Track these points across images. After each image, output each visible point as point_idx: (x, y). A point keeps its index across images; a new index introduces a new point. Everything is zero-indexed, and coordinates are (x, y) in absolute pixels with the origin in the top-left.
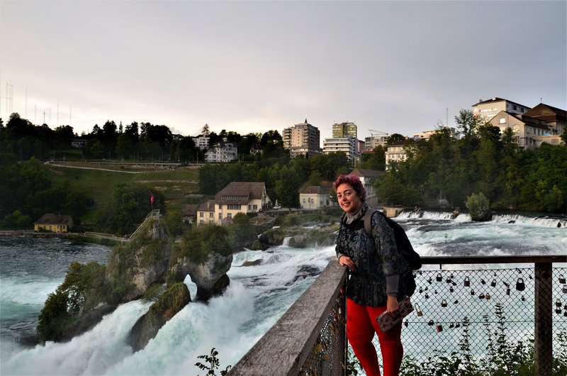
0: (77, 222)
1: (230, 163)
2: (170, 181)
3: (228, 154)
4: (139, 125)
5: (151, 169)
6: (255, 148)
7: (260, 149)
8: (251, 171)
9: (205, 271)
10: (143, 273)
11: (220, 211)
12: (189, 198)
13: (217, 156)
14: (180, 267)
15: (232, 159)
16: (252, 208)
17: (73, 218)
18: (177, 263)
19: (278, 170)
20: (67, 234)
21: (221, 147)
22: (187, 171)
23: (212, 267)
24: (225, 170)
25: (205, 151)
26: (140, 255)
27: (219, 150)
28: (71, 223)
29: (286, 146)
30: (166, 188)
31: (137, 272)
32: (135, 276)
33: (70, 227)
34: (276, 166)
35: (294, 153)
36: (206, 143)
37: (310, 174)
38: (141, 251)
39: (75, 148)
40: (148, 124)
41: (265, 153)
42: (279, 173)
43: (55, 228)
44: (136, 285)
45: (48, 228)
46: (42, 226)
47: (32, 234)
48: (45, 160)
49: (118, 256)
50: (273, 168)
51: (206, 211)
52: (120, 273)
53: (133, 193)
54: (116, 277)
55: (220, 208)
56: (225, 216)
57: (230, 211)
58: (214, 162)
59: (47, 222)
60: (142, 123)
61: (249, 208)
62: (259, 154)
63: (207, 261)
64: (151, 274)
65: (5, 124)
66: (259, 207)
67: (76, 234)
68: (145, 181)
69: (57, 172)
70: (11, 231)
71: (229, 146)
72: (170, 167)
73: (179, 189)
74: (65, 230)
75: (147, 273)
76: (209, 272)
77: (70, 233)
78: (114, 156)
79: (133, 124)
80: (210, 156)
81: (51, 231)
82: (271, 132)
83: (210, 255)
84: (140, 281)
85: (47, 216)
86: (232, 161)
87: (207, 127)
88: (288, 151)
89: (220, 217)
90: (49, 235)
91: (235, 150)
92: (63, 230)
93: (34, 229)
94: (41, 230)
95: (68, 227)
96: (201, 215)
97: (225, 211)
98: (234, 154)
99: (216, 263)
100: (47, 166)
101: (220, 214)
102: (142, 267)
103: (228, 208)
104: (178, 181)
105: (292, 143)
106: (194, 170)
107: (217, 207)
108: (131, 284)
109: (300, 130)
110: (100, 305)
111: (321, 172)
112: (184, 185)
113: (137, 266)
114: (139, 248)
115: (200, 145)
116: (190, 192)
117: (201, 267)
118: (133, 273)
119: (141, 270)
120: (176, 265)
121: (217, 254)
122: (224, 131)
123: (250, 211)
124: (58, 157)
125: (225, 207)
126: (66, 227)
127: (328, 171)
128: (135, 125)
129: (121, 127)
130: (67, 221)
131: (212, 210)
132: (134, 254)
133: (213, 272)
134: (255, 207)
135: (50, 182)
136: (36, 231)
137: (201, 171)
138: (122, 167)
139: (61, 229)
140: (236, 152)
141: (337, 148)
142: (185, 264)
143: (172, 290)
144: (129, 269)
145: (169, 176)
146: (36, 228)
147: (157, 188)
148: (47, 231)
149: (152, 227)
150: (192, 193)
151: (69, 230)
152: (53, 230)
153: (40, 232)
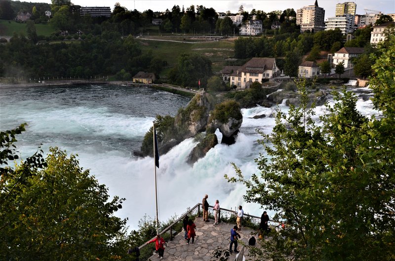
0: (157, 77)
1: (256, 36)
2: (216, 49)
3: (256, 29)
4: (196, 8)
5: (203, 41)
6: (275, 25)
7: (278, 25)
8: (270, 43)
10: (194, 125)
11: (245, 77)
12: (228, 61)
13: (248, 30)
14: (213, 125)
15: (258, 32)
16: (266, 75)
17: (155, 75)
19: (289, 43)
20: (152, 85)
21: (251, 24)
22: (227, 42)
23: (230, 126)
24: (252, 42)
25: (240, 26)
26: (193, 115)
27: (249, 26)
28: (154, 78)
29: (298, 23)
30: (212, 54)
31: (191, 124)
32: (190, 126)
33: (154, 80)
34: (288, 40)
35: (303, 28)
36: (241, 20)
37: (312, 47)
38: (193, 113)
39: (155, 25)
40: (201, 7)
41: (282, 28)
42: (290, 45)
43: (145, 81)
44: (190, 131)
45: (141, 81)
46: (137, 79)
47: (132, 85)
48: (137, 34)
49: (181, 114)
50: (286, 41)
51: (236, 76)
52: (182, 124)
53: (191, 60)
55: (245, 75)
56: (248, 80)
57: (251, 77)
58: (246, 35)
59: (140, 77)
60: (197, 6)
61: (264, 75)
62: (278, 29)
63: (228, 122)
64: (198, 126)
65: (112, 11)
66: (271, 75)
67: (157, 85)
68: (199, 49)
69: (144, 44)
71: (257, 23)
72: (216, 39)
73: (221, 55)
74: (151, 82)
75: (196, 125)
77: (154, 84)
78: (180, 31)
79: (191, 7)
80: (243, 30)
82: (289, 10)
84: (193, 129)
85: (140, 73)
86: (258, 35)
87: (242, 8)
88: (299, 27)
89: (245, 81)
90: (142, 85)
91: (260, 26)
94: (137, 82)
95: (152, 80)
96: (233, 79)
97: (248, 77)
98: (260, 29)
99: (233, 124)
100: (138, 40)
101: (245, 78)
102: (193, 122)
103: (250, 75)
104: (221, 49)
105: (303, 20)
106: (232, 41)
107: (243, 74)
108: (188, 130)
109: (309, 11)
110: (172, 140)
111: (320, 45)
112: (224, 52)
113: (191, 121)
114: (192, 111)
115: (237, 21)
116: (229, 57)
117: (224, 125)
118: (189, 124)
119: (193, 123)
120: (211, 123)
121: (233, 119)
122: (254, 10)
123: (264, 78)
124: (145, 33)
125: (248, 74)
127: (326, 44)
128: (193, 7)
129: (183, 9)
130: (152, 77)
131: (240, 75)
132: (189, 114)
134: (268, 75)
135: (140, 51)
136: (134, 83)
137: (236, 41)
138: (184, 39)
139: (148, 82)
140: (261, 28)
141: (336, 25)
142: (216, 123)
143: (208, 138)
145: (214, 45)
146: (134, 81)
147: (207, 54)
148: (140, 83)
149: (199, 99)
150: (230, 58)
151: (153, 82)
152: (144, 82)
153: (136, 83)
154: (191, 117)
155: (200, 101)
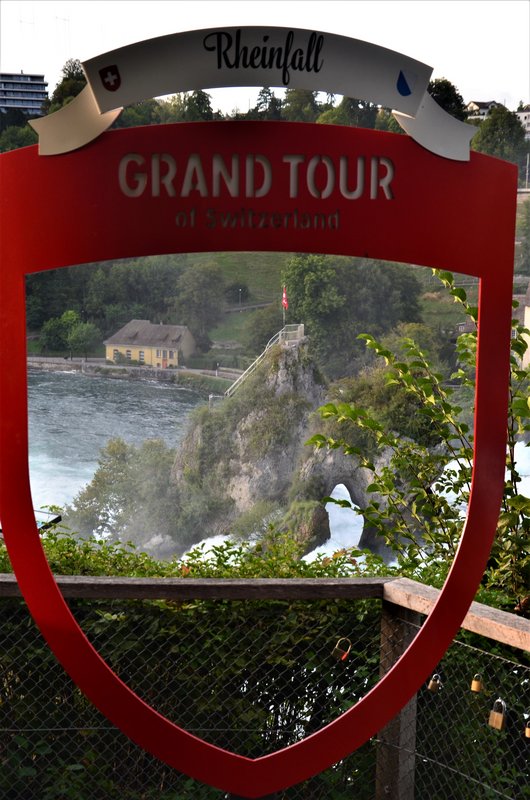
0: (203, 345)
10: (249, 474)
14: (317, 467)
17: (195, 335)
18: (311, 455)
20: (176, 372)
23: (393, 469)
26: (247, 431)
28: (187, 345)
31: (236, 472)
32: (233, 480)
33: (186, 355)
38: (247, 423)
43: (152, 357)
44: (234, 501)
45: (135, 355)
46: (123, 350)
47: (99, 369)
49: (199, 430)
52: (202, 471)
54: (192, 479)
59: (134, 339)
63: (380, 455)
64: (265, 478)
67: (197, 372)
70: (57, 360)
74: (174, 361)
75: (257, 476)
77: (185, 370)
81: (142, 364)
84: (242, 492)
85: (135, 326)
90: (137, 372)
92: (170, 362)
93: (104, 356)
94: (121, 359)
95: (180, 353)
102: (246, 461)
108: (225, 498)
110: (156, 540)
113: (237, 457)
114: (246, 415)
118: (229, 473)
119: (244, 468)
120: (311, 460)
121: (406, 441)
126: (175, 355)
130: (179, 340)
132: (234, 429)
136: (109, 362)
139: (165, 360)
142: (330, 460)
143: (289, 519)
144: (221, 464)
146: (110, 354)
148: (134, 363)
149: (277, 367)
151: (182, 362)
152: (147, 360)
153: (119, 363)
154: (240, 441)
155: (281, 375)
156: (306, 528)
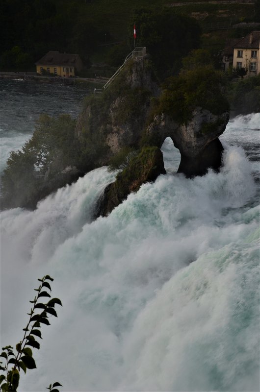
2: (214, 3)
9: (189, 133)
10: (118, 132)
14: (156, 128)
17: (82, 59)
18: (152, 121)
20: (74, 80)
23: (198, 128)
26: (116, 108)
28: (79, 65)
30: (207, 14)
31: (111, 131)
32: (109, 136)
33: (79, 70)
38: (116, 104)
43: (60, 71)
44: (110, 147)
45: (52, 70)
46: (45, 68)
47: (34, 78)
49: (89, 108)
51: (247, 48)
52: (92, 131)
54: (86, 136)
59: (51, 62)
63: (191, 120)
64: (126, 134)
67: (85, 79)
70: (11, 73)
73: (225, 16)
74: (73, 74)
75: (122, 133)
76: (192, 136)
77: (78, 78)
81: (56, 75)
83: (195, 113)
84: (113, 142)
85: (51, 54)
90: (54, 79)
92: (70, 74)
93: (36, 71)
94: (44, 72)
95: (75, 69)
96: (240, 55)
99: (203, 124)
102: (115, 125)
104: (225, 3)
108: (105, 145)
110: (68, 169)
113: (110, 123)
114: (115, 99)
116: (241, 19)
117: (183, 128)
118: (107, 132)
119: (115, 129)
120: (152, 124)
121: (205, 112)
126: (73, 70)
130: (75, 62)
131: (255, 46)
132: (108, 107)
133: (198, 135)
136: (38, 74)
139: (68, 73)
142: (163, 124)
143: (142, 156)
144: (102, 127)
146: (39, 70)
147: (194, 15)
148: (51, 75)
149: (131, 72)
150: (244, 21)
151: (77, 74)
152: (58, 73)
153: (43, 75)
154: (112, 114)
155: (134, 77)
156: (150, 161)
